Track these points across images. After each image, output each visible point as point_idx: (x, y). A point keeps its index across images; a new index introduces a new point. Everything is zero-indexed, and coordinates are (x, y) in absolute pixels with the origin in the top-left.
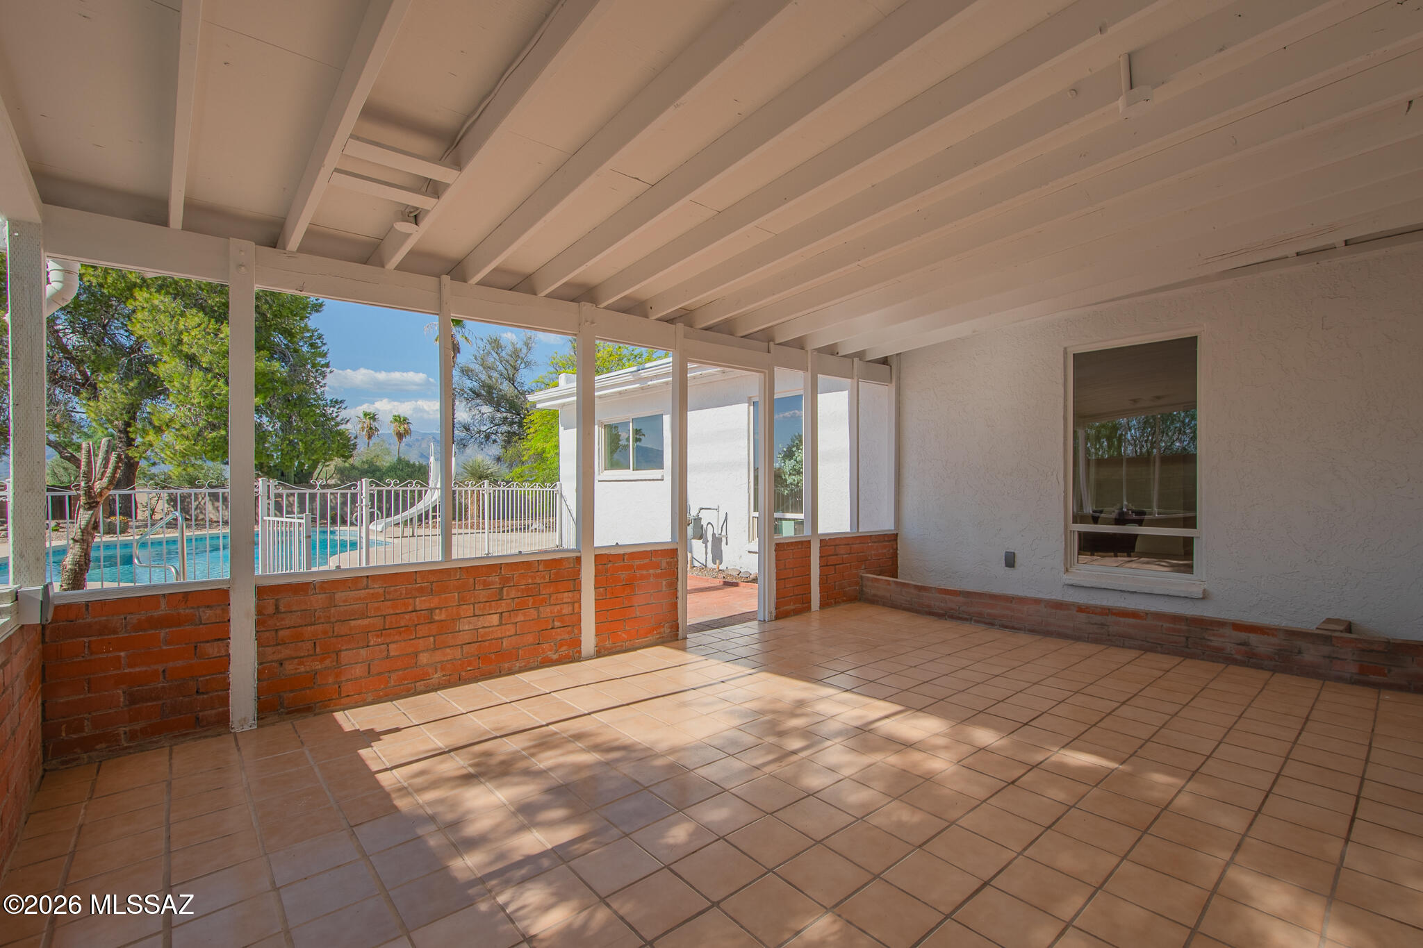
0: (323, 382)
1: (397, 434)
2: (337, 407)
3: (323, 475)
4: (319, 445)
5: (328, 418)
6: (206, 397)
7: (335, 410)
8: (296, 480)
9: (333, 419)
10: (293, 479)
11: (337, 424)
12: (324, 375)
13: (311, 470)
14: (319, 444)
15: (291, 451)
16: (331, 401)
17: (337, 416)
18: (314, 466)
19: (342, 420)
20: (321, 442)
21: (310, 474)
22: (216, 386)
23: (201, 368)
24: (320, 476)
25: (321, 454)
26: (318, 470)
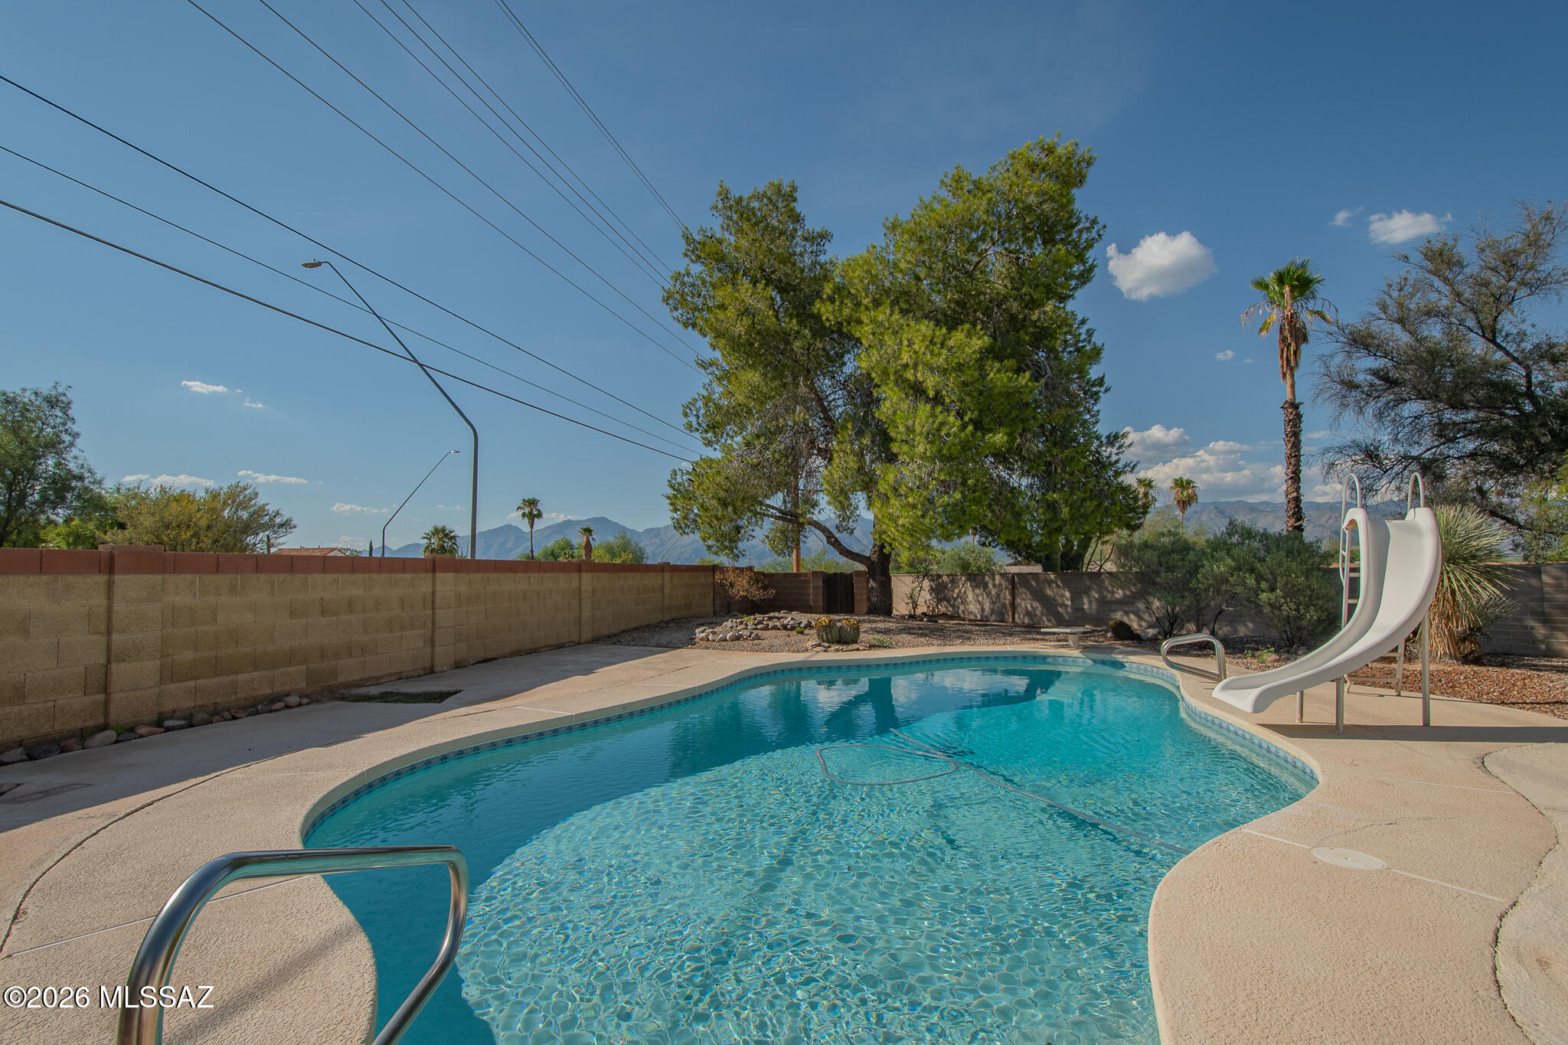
0: (1096, 408)
1: (1178, 502)
2: (1117, 445)
3: (1097, 556)
4: (1092, 508)
5: (1101, 464)
6: (932, 443)
7: (1115, 450)
8: (1064, 564)
9: (1111, 464)
10: (1059, 564)
11: (1117, 474)
12: (1095, 396)
13: (1081, 551)
14: (1090, 505)
15: (1050, 520)
16: (1108, 437)
17: (1117, 462)
18: (1085, 544)
19: (1125, 466)
20: (1095, 503)
21: (1080, 557)
22: (942, 424)
23: (928, 400)
24: (1093, 559)
25: (1094, 523)
26: (1090, 550)
